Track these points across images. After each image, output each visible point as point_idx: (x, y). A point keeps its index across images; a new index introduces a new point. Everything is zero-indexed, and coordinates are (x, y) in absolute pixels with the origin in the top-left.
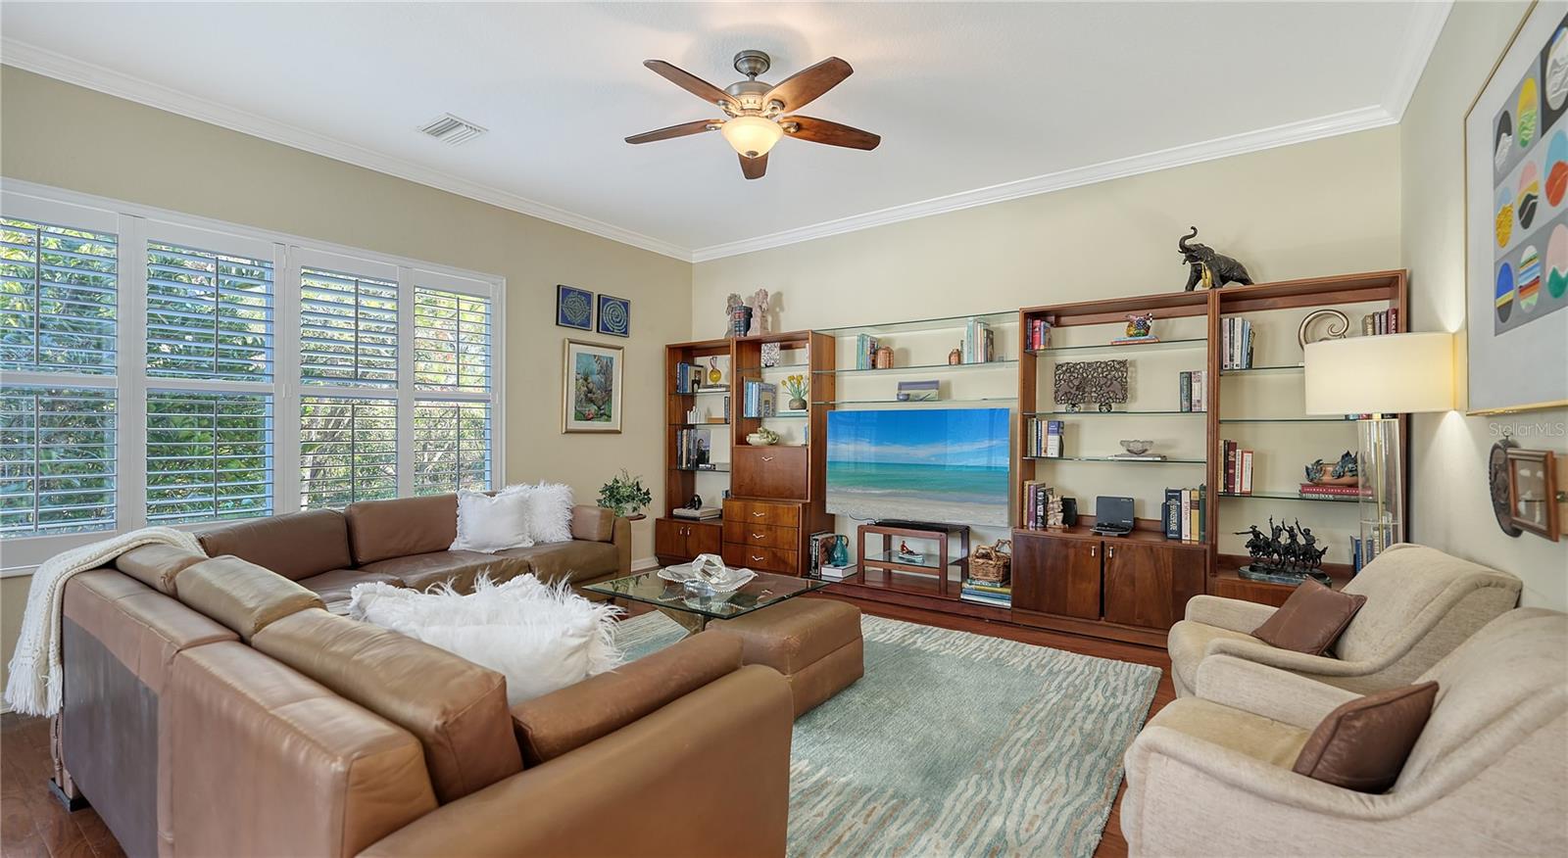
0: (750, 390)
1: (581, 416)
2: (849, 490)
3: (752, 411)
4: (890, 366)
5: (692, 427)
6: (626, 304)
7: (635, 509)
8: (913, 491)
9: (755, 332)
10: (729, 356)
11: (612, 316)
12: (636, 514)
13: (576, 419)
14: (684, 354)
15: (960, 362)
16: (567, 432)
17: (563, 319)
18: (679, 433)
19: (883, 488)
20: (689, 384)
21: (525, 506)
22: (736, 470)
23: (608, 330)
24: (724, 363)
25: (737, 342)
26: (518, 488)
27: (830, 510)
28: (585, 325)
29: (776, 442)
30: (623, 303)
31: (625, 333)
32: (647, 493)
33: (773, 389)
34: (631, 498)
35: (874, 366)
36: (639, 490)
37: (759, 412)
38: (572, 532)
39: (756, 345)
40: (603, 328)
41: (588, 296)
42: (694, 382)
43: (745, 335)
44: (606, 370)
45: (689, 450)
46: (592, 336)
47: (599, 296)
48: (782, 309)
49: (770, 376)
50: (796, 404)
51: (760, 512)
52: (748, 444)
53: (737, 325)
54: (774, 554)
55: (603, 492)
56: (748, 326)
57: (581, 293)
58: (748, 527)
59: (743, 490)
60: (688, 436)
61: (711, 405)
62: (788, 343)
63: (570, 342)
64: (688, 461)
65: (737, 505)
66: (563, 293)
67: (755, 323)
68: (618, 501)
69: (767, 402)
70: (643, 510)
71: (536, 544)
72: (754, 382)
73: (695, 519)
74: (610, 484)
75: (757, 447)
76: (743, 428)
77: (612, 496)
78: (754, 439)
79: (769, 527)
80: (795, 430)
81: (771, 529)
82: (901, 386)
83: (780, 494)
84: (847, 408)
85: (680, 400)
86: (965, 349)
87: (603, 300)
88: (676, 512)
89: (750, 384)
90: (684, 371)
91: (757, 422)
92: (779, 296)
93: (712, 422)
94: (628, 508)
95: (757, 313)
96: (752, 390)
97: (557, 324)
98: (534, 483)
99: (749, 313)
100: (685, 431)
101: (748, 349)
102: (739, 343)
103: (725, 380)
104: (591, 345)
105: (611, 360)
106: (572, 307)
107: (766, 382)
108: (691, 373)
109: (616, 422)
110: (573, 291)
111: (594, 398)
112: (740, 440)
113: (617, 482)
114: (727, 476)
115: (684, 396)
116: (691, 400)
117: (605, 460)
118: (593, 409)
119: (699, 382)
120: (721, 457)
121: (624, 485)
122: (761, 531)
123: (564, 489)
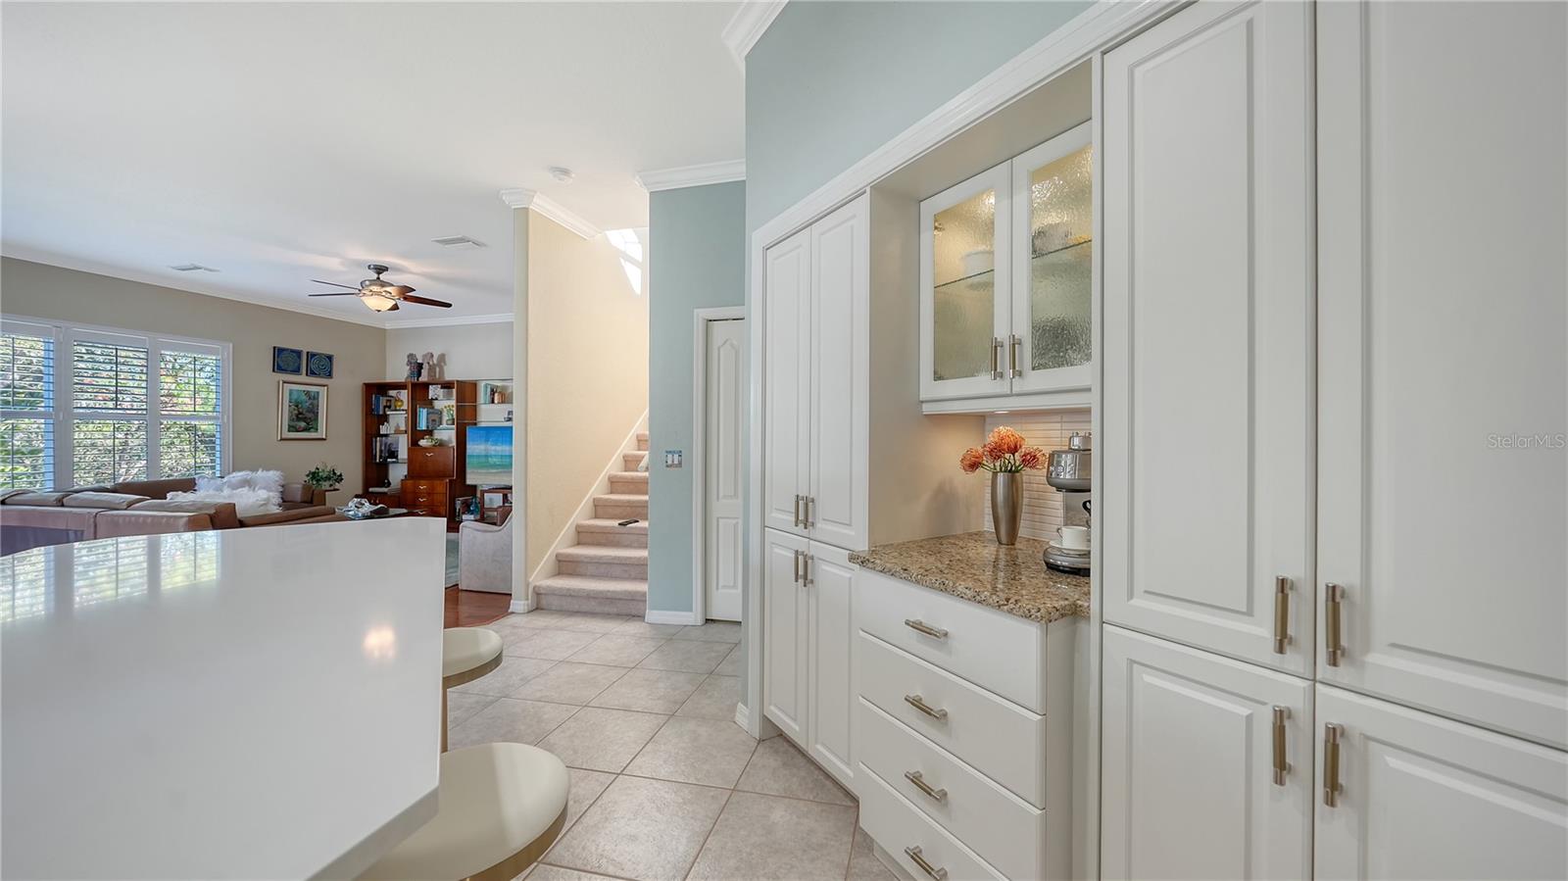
0: (421, 413)
1: (292, 428)
2: (480, 470)
3: (423, 426)
5: (386, 436)
6: (330, 358)
9: (424, 378)
10: (408, 391)
11: (321, 366)
12: (332, 488)
13: (289, 431)
14: (376, 392)
16: (282, 439)
17: (278, 368)
18: (373, 440)
19: (497, 469)
20: (381, 408)
22: (411, 461)
23: (316, 374)
24: (404, 395)
25: (411, 383)
27: (469, 482)
28: (297, 371)
29: (441, 444)
30: (327, 357)
31: (330, 375)
32: (341, 475)
33: (440, 413)
34: (328, 478)
35: (493, 402)
36: (335, 474)
37: (428, 427)
38: (282, 498)
39: (426, 386)
40: (311, 373)
41: (299, 353)
42: (385, 407)
43: (417, 379)
44: (313, 398)
45: (381, 451)
46: (303, 378)
47: (308, 353)
48: (445, 364)
49: (438, 405)
50: (450, 422)
51: (424, 486)
52: (419, 445)
53: (412, 373)
54: (432, 509)
55: (308, 476)
56: (419, 375)
57: (293, 351)
58: (417, 494)
59: (415, 473)
60: (381, 442)
61: (398, 420)
62: (447, 386)
63: (284, 382)
64: (381, 457)
65: (410, 482)
66: (278, 352)
67: (424, 372)
68: (318, 481)
69: (433, 420)
70: (337, 486)
72: (423, 408)
73: (385, 493)
74: (313, 470)
75: (425, 448)
76: (416, 436)
77: (313, 478)
78: (423, 443)
79: (429, 495)
80: (447, 434)
83: (440, 475)
84: (483, 425)
85: (374, 420)
87: (311, 356)
88: (371, 490)
89: (421, 409)
90: (377, 399)
91: (429, 432)
92: (442, 358)
93: (398, 432)
94: (325, 485)
95: (425, 366)
96: (423, 413)
97: (274, 371)
98: (255, 469)
99: (420, 366)
100: (378, 438)
101: (419, 392)
102: (413, 384)
103: (405, 407)
104: (301, 383)
105: (318, 393)
106: (285, 360)
107: (433, 408)
108: (383, 401)
109: (322, 433)
110: (287, 349)
111: (304, 417)
112: (414, 443)
113: (318, 469)
114: (406, 466)
115: (379, 416)
116: (384, 419)
117: (308, 456)
118: (303, 424)
119: (389, 407)
120: (403, 453)
121: (323, 471)
122: (424, 497)
123: (277, 473)
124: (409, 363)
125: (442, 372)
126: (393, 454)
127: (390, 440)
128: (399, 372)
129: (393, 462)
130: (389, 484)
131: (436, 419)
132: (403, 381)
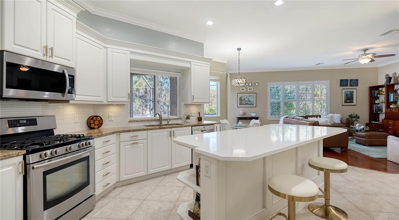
0: (391, 95)
1: (346, 102)
3: (392, 100)
5: (378, 104)
6: (357, 80)
7: (356, 119)
9: (392, 82)
11: (355, 83)
12: (356, 120)
13: (344, 103)
14: (375, 88)
16: (342, 105)
17: (341, 85)
18: (373, 105)
20: (376, 94)
21: (332, 117)
22: (386, 113)
23: (352, 86)
24: (384, 89)
26: (330, 114)
28: (347, 85)
30: (356, 80)
31: (357, 86)
32: (359, 117)
34: (355, 117)
36: (357, 116)
37: (394, 100)
38: (341, 122)
39: (393, 85)
40: (351, 85)
41: (347, 80)
43: (389, 83)
44: (352, 93)
45: (376, 109)
46: (349, 87)
47: (350, 80)
51: (391, 122)
53: (387, 81)
55: (349, 116)
56: (390, 81)
58: (388, 125)
59: (387, 117)
61: (382, 98)
63: (343, 89)
64: (375, 111)
65: (385, 121)
66: (341, 81)
67: (392, 80)
68: (351, 118)
69: (396, 98)
70: (358, 120)
71: (334, 123)
72: (392, 94)
73: (377, 124)
74: (350, 114)
75: (393, 108)
76: (388, 104)
78: (391, 106)
79: (393, 126)
81: (394, 126)
83: (398, 118)
85: (373, 99)
87: (351, 80)
88: (372, 122)
89: (391, 94)
90: (374, 92)
93: (382, 103)
94: (354, 119)
95: (393, 78)
96: (392, 96)
97: (340, 86)
98: (334, 114)
99: (391, 78)
100: (375, 105)
101: (390, 87)
103: (384, 94)
104: (348, 89)
105: (353, 91)
106: (343, 83)
107: (397, 93)
108: (376, 92)
109: (354, 103)
110: (344, 80)
111: (349, 99)
112: (388, 106)
113: (351, 114)
114: (384, 114)
115: (375, 97)
116: (378, 98)
117: (350, 110)
118: (349, 101)
119: (379, 94)
120: (384, 110)
121: (354, 115)
122: (391, 126)
123: (340, 115)
124: (386, 78)
126: (381, 110)
127: (379, 105)
128: (382, 81)
129: (380, 113)
130: (379, 121)
132: (384, 84)
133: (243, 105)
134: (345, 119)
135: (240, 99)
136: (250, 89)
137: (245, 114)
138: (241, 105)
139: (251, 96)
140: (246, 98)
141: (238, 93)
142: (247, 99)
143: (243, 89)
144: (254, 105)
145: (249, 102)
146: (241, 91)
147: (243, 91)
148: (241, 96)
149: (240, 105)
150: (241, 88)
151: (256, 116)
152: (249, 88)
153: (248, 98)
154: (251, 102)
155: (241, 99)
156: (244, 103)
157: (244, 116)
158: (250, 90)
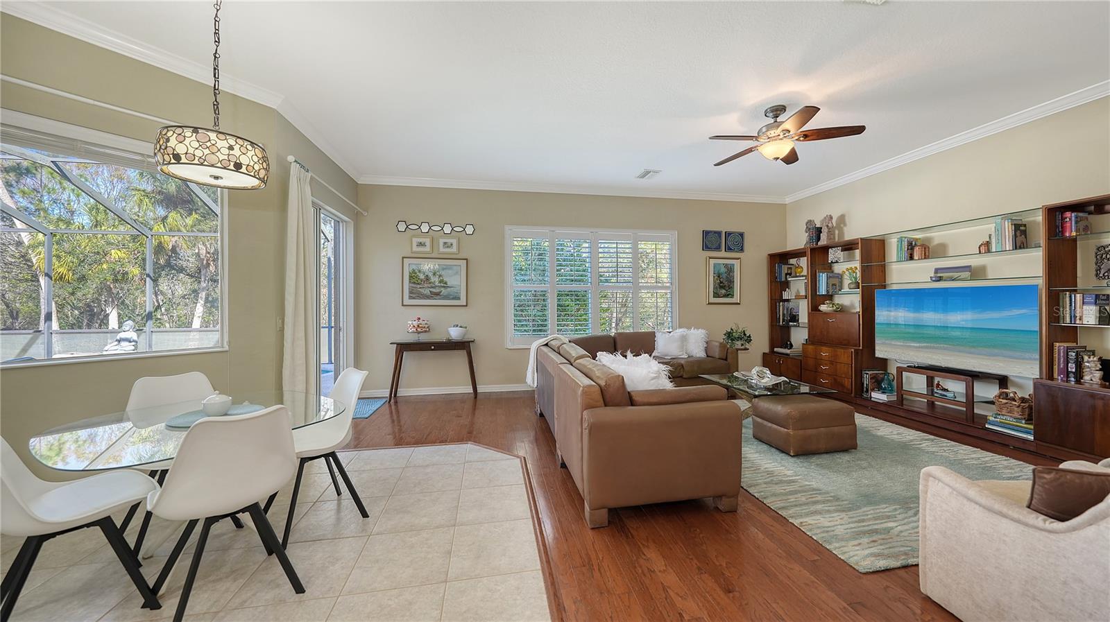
0: (821, 278)
1: (716, 295)
2: (893, 343)
3: (822, 290)
4: (926, 257)
5: (788, 300)
6: (742, 235)
7: (742, 345)
8: (946, 346)
9: (823, 241)
10: (806, 258)
11: (735, 242)
12: (743, 347)
13: (714, 297)
14: (780, 259)
15: (989, 251)
16: (709, 304)
17: (706, 247)
18: (778, 304)
19: (919, 342)
20: (783, 275)
21: (684, 339)
22: (811, 327)
23: (731, 249)
24: (804, 262)
25: (811, 249)
26: (681, 330)
27: (879, 354)
28: (718, 248)
29: (842, 310)
30: (740, 234)
31: (742, 250)
32: (749, 336)
33: (840, 277)
34: (740, 338)
35: (911, 258)
36: (745, 334)
37: (828, 291)
38: (706, 353)
39: (825, 249)
40: (728, 249)
41: (719, 233)
42: (786, 274)
43: (817, 244)
44: (730, 269)
45: (784, 315)
46: (723, 254)
47: (726, 232)
48: (845, 225)
49: (838, 269)
50: (852, 286)
51: (825, 353)
52: (820, 311)
53: (811, 239)
54: (835, 380)
55: (725, 335)
56: (819, 239)
57: (715, 232)
58: (818, 361)
59: (815, 338)
60: (784, 306)
61: (798, 286)
62: (848, 247)
63: (710, 258)
64: (784, 320)
65: (811, 347)
66: (706, 234)
67: (824, 236)
68: (732, 340)
69: (833, 285)
70: (747, 346)
71: (689, 357)
72: (823, 273)
73: (787, 355)
74: (729, 330)
75: (825, 313)
76: (816, 301)
77: (729, 337)
78: (823, 308)
79: (832, 363)
80: (851, 300)
81: (833, 364)
82: (937, 270)
83: (842, 343)
84: (895, 287)
85: (778, 286)
86: (993, 240)
87: (728, 234)
88: (776, 349)
89: (821, 274)
90: (780, 268)
91: (829, 297)
92: (842, 219)
93: (798, 297)
94: (738, 344)
95: (825, 230)
96: (823, 278)
97: (703, 250)
98: (689, 328)
99: (819, 230)
100: (781, 303)
101: (818, 254)
102: (812, 250)
103: (805, 273)
104: (722, 258)
105: (733, 265)
106: (711, 240)
107: (833, 272)
108: (785, 269)
109: (736, 299)
110: (711, 232)
111: (724, 286)
112: (814, 308)
113: (732, 329)
114: (807, 330)
115: (781, 282)
116: (786, 285)
117: (728, 318)
118: (723, 291)
119: (790, 274)
120: (804, 318)
121: (736, 331)
122: (826, 365)
123: (703, 331)
124: (808, 229)
125: (841, 234)
126: (794, 318)
127: (791, 305)
128: (798, 239)
129: (795, 326)
130: (791, 346)
131: (836, 284)
132: (803, 247)
133: (421, 298)
134: (717, 344)
135: (411, 277)
136: (445, 243)
137: (426, 331)
138: (414, 298)
139: (449, 269)
140: (434, 274)
141: (403, 258)
142: (435, 280)
143: (421, 243)
144: (459, 299)
145: (442, 289)
146: (415, 249)
147: (421, 249)
148: (414, 267)
149: (411, 298)
150: (415, 241)
151: (464, 335)
152: (442, 241)
153: (440, 276)
154: (449, 289)
155: (413, 276)
156: (427, 292)
157: (424, 338)
158: (448, 247)
